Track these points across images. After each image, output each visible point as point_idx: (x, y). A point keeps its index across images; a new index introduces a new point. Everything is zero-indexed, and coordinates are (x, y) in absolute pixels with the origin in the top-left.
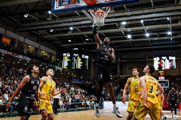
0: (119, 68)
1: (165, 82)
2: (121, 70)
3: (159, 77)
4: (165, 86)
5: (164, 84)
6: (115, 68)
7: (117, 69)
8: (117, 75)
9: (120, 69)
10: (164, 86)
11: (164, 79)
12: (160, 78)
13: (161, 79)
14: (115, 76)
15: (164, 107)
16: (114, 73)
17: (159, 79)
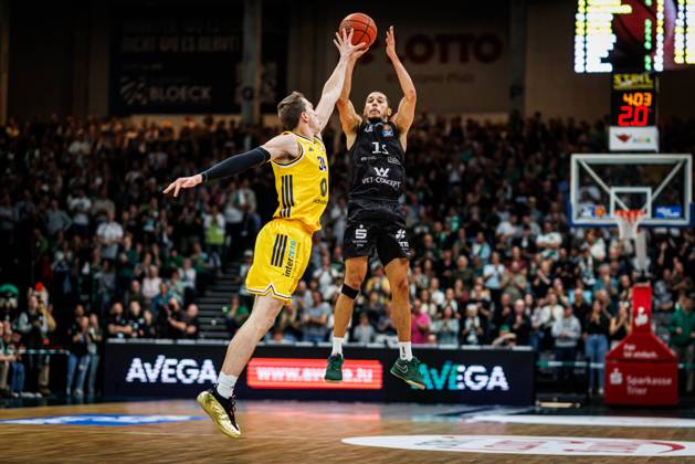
0: (253, 44)
1: (665, 169)
2: (273, 66)
3: (614, 132)
4: (655, 205)
5: (648, 190)
6: (220, 44)
7: (237, 55)
8: (237, 110)
9: (265, 59)
10: (648, 206)
11: (654, 145)
12: (624, 138)
13: (629, 145)
14: (217, 119)
15: (640, 391)
16: (205, 93)
17: (615, 144)
